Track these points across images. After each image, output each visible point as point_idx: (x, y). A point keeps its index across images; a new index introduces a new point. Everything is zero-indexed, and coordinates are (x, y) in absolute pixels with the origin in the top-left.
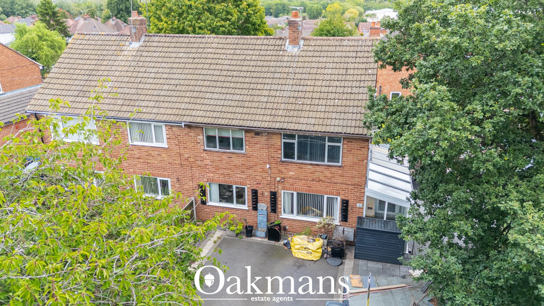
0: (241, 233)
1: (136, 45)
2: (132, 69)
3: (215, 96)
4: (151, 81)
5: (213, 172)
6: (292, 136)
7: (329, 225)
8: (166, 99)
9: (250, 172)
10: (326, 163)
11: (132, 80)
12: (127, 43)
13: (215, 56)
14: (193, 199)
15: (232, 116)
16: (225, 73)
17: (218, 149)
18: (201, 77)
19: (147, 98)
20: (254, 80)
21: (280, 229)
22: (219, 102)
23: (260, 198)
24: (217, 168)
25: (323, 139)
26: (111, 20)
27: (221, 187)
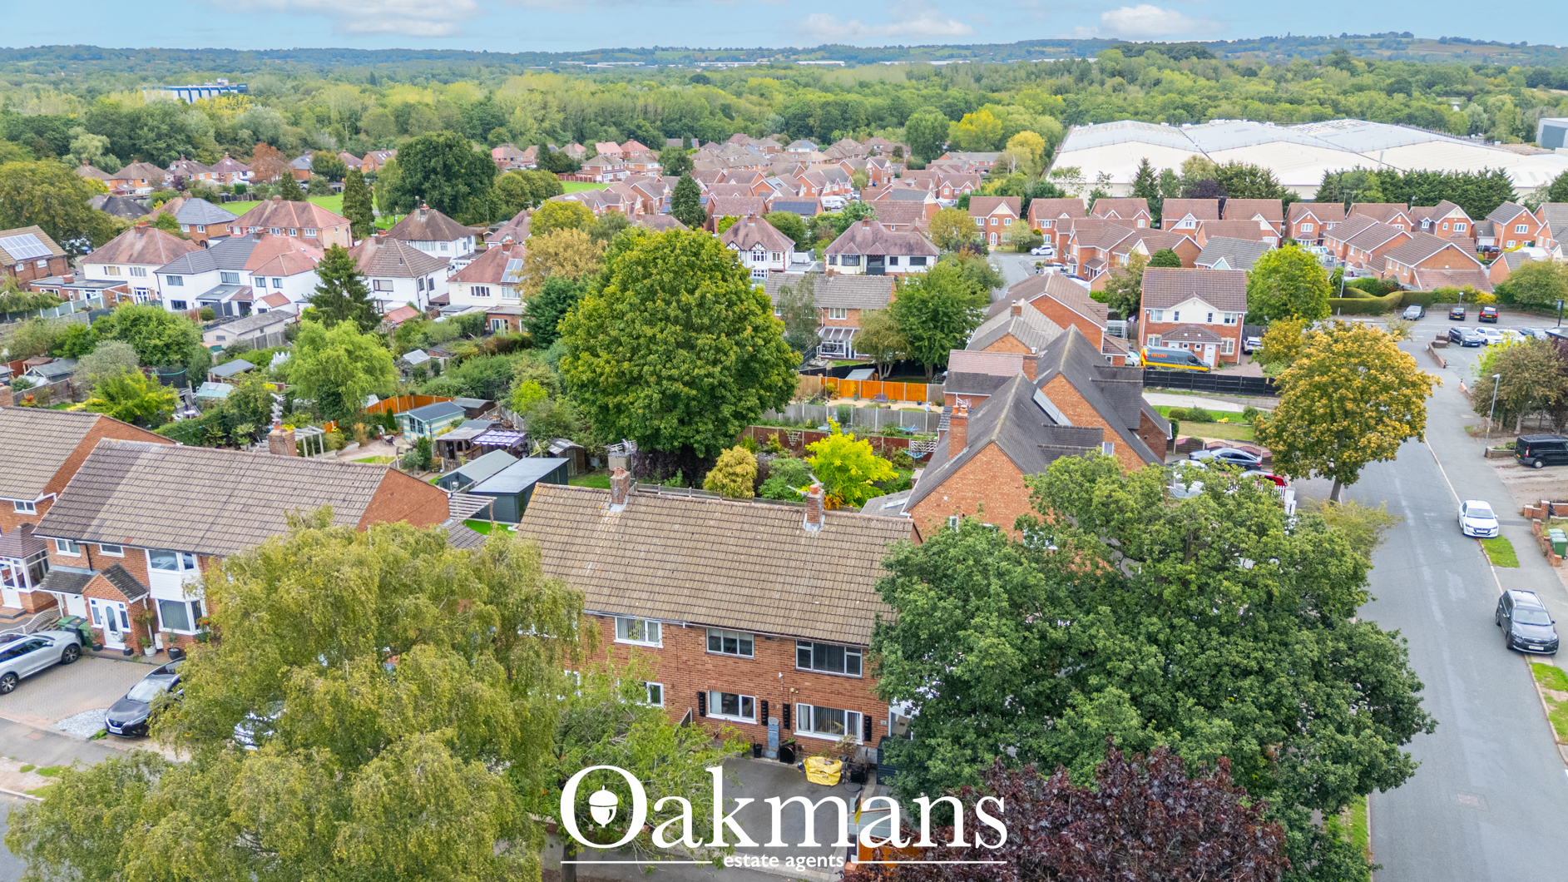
0: (749, 752)
1: (618, 509)
2: (616, 544)
3: (720, 588)
4: (641, 563)
5: (716, 679)
6: (809, 644)
7: (849, 745)
8: (662, 589)
9: (760, 680)
10: (845, 673)
11: (618, 560)
12: (607, 505)
13: (719, 532)
14: (690, 709)
15: (740, 616)
16: (730, 556)
17: (722, 652)
18: (702, 561)
19: (639, 587)
20: (765, 569)
21: (794, 749)
22: (724, 597)
23: (770, 711)
24: (721, 674)
25: (841, 649)
26: (417, 211)
27: (724, 696)
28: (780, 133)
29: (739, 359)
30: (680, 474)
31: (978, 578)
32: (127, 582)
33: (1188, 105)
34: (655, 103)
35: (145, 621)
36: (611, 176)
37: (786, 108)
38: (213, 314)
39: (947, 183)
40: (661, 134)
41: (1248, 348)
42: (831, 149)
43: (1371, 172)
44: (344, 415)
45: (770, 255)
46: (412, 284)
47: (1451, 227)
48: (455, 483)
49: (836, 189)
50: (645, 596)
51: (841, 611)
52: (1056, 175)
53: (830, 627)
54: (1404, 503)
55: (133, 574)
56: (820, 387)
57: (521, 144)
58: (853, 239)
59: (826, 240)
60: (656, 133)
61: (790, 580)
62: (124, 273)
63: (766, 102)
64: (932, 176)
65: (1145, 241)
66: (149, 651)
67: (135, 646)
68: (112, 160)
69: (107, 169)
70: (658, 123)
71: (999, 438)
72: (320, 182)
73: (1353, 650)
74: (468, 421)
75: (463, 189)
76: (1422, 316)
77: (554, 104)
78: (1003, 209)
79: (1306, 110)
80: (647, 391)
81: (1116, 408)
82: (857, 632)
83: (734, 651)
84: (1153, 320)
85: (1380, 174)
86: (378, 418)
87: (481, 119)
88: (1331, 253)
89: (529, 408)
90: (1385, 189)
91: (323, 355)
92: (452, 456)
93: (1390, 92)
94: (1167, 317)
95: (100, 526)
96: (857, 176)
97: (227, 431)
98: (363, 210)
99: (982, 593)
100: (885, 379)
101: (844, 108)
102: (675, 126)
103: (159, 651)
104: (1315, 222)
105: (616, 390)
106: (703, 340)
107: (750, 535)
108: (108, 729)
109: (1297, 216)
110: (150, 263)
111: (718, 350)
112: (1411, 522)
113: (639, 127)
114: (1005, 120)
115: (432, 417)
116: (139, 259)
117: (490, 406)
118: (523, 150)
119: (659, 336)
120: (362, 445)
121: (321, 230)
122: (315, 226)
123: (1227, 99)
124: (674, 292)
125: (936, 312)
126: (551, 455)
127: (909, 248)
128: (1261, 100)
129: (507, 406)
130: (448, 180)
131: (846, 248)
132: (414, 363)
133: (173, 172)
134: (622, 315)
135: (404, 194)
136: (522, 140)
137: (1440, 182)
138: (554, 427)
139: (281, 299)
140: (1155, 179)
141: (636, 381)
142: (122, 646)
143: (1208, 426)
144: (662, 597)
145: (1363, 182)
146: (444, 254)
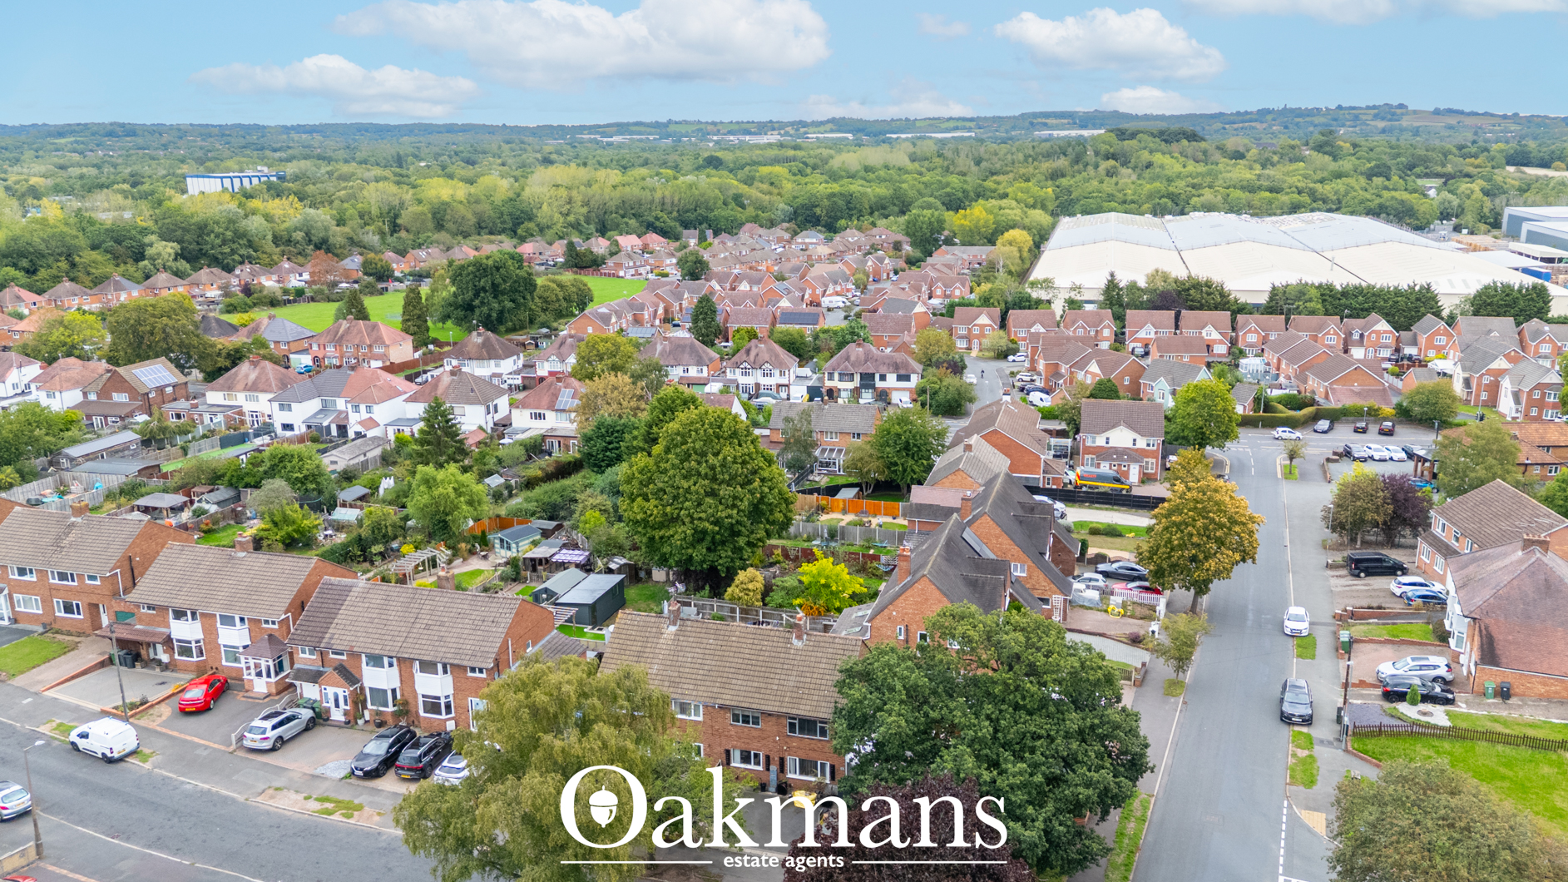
0: (758, 788)
1: (673, 629)
2: (672, 653)
3: (739, 682)
4: (689, 665)
5: (737, 741)
6: (795, 719)
7: (821, 783)
8: (702, 683)
9: (765, 742)
10: (818, 738)
11: (674, 663)
12: (665, 626)
14: (720, 761)
15: (752, 700)
16: (746, 661)
17: (740, 724)
18: (728, 664)
19: (688, 681)
20: (768, 670)
21: (787, 786)
22: (742, 688)
23: (771, 762)
24: (740, 738)
25: (815, 722)
26: (475, 333)
27: (742, 752)
28: (789, 221)
29: (751, 503)
30: (707, 588)
31: (890, 680)
32: (349, 675)
33: (1172, 194)
34: (672, 197)
35: (358, 701)
36: (632, 271)
37: (795, 198)
38: (317, 436)
39: (939, 284)
40: (677, 224)
41: (1168, 465)
42: (838, 238)
43: (1313, 284)
44: (451, 537)
45: (777, 372)
46: (481, 409)
47: (1378, 338)
48: (544, 596)
49: (838, 288)
50: (691, 687)
51: (816, 698)
52: (1033, 284)
53: (808, 708)
54: (1250, 607)
55: (351, 670)
56: (815, 504)
57: (548, 237)
58: (848, 359)
59: (827, 354)
60: (672, 224)
61: (783, 677)
62: (240, 399)
63: (776, 191)
64: (924, 278)
65: (1098, 362)
66: (360, 722)
67: (352, 718)
68: (183, 265)
69: (178, 274)
70: (675, 214)
71: (930, 572)
72: (369, 283)
73: (1102, 724)
74: (544, 541)
75: (509, 305)
76: (1331, 429)
77: (578, 198)
78: (984, 320)
79: (1284, 198)
80: (683, 528)
81: (1030, 537)
82: (824, 712)
83: (748, 722)
84: (1089, 443)
85: (1320, 286)
86: (474, 537)
87: (511, 214)
88: (1268, 364)
89: (592, 532)
90: (1324, 301)
91: (436, 492)
92: (534, 570)
93: (1370, 175)
94: (1100, 441)
95: (331, 638)
96: (857, 276)
97: (364, 550)
98: (419, 323)
99: (892, 689)
100: (868, 496)
101: (849, 199)
102: (691, 216)
103: (366, 722)
104: (1258, 333)
105: (661, 526)
106: (725, 491)
107: (759, 647)
108: (353, 773)
109: (1243, 327)
110: (264, 391)
111: (735, 498)
112: (1249, 623)
113: (657, 219)
114: (996, 215)
115: (517, 537)
116: (253, 388)
117: (559, 527)
118: (550, 244)
119: (693, 488)
120: (464, 560)
121: (387, 346)
122: (383, 343)
123: (1210, 187)
124: (704, 454)
125: (907, 442)
126: (610, 571)
127: (896, 367)
128: (1243, 188)
129: (575, 527)
130: (495, 297)
131: (842, 366)
132: (493, 486)
133: (238, 276)
134: (665, 472)
135: (456, 309)
136: (550, 233)
137: (1374, 295)
138: (612, 547)
139: (371, 423)
140: (1121, 289)
141: (674, 520)
142: (343, 719)
143: (1118, 540)
144: (703, 688)
145: (1304, 294)
146: (498, 370)
